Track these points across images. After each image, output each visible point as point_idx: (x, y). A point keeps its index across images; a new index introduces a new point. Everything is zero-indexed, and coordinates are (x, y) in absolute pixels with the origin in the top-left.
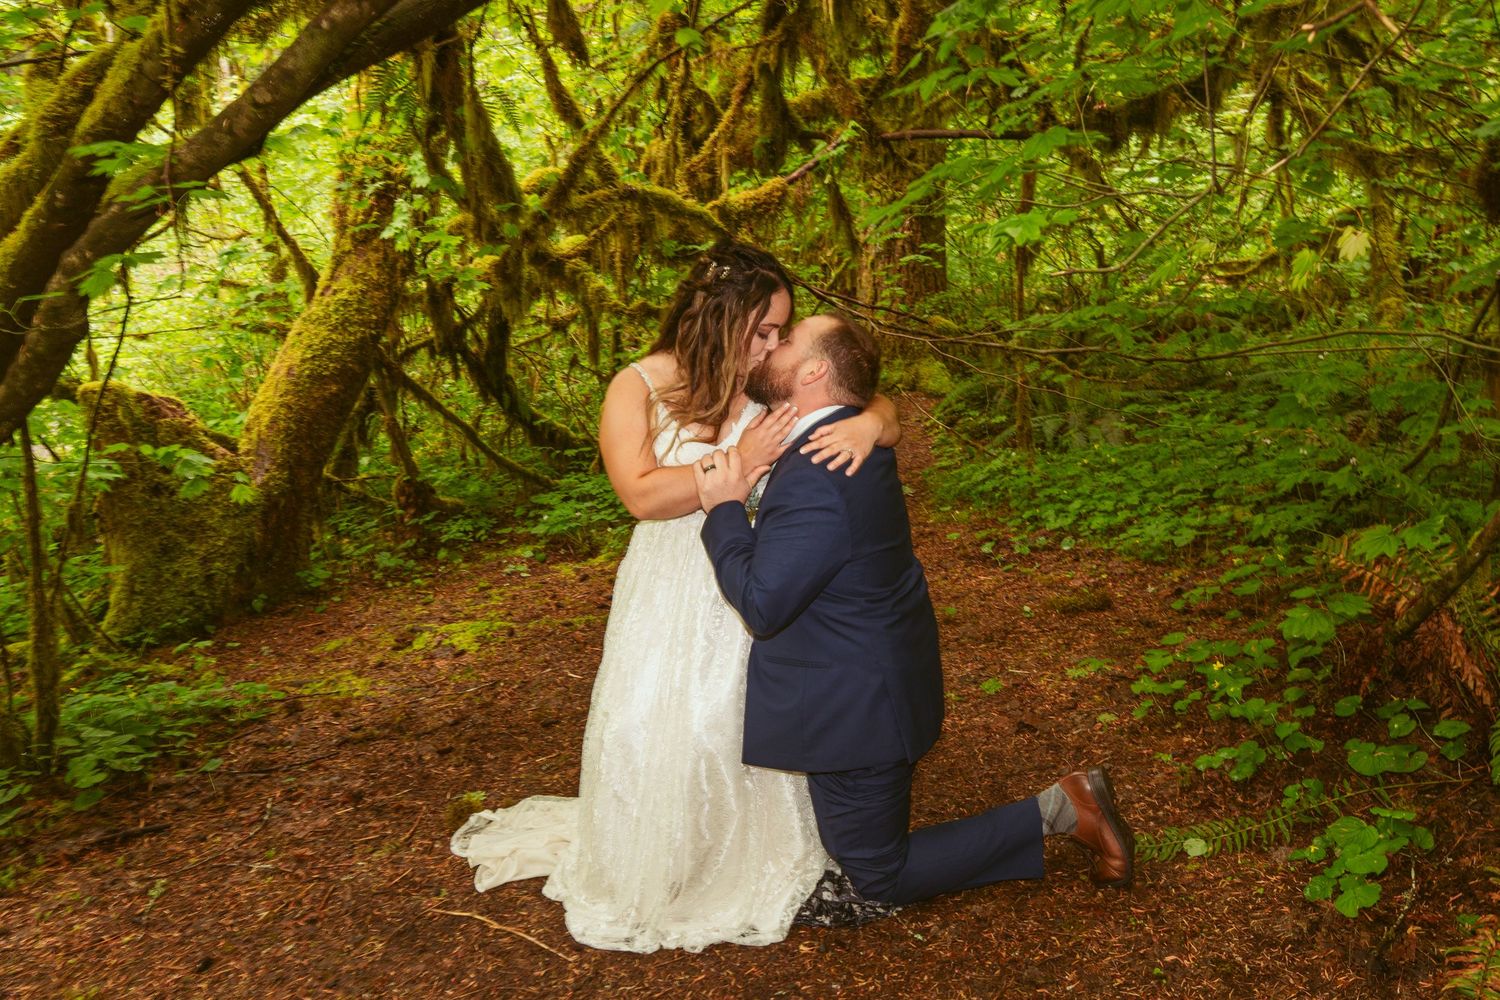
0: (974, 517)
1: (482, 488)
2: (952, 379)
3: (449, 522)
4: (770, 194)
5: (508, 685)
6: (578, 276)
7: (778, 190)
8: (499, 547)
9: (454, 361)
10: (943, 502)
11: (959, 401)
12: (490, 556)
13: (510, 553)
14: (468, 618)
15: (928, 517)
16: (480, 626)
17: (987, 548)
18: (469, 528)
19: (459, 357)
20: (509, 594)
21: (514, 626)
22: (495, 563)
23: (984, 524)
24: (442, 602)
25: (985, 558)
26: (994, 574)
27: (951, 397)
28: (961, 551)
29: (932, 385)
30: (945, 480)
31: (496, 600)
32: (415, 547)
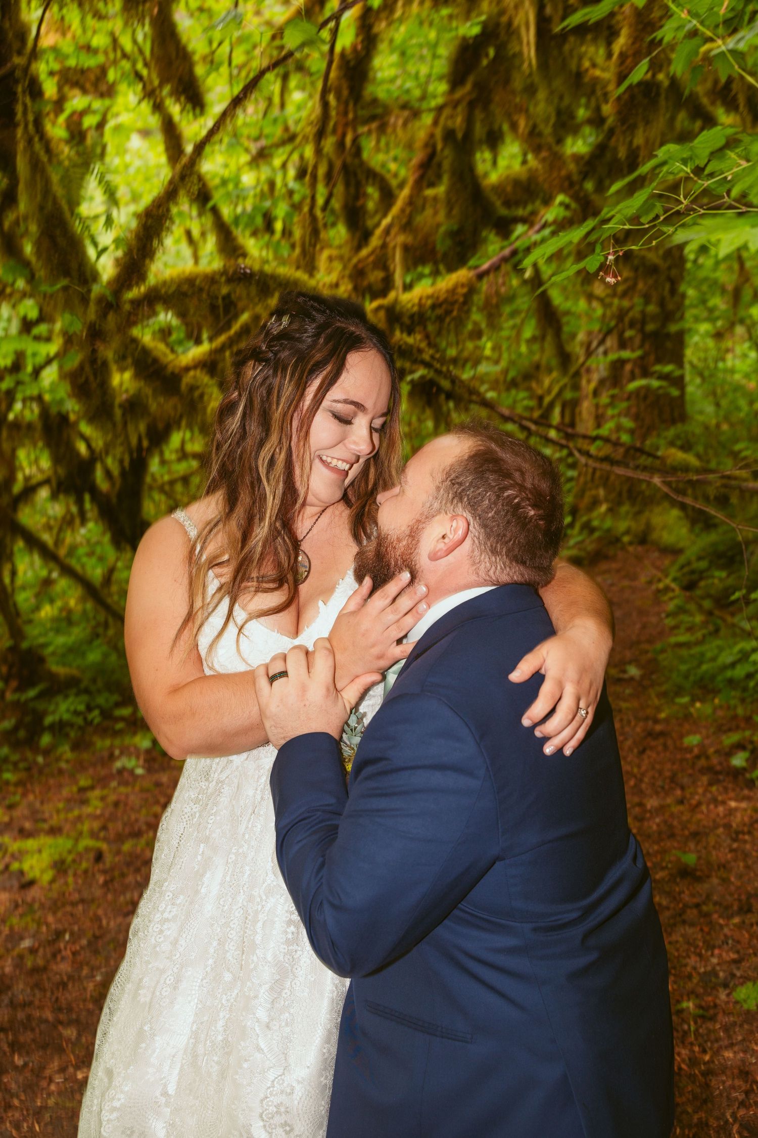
0: (720, 713)
1: (105, 656)
2: (691, 530)
3: (59, 698)
4: (453, 291)
5: (75, 937)
6: (197, 394)
7: (463, 285)
8: (116, 734)
9: (80, 502)
10: (679, 691)
11: (700, 558)
12: (102, 744)
13: (127, 740)
14: (54, 831)
15: (659, 709)
16: (63, 844)
17: (739, 760)
18: (81, 708)
19: (87, 497)
20: (112, 798)
21: (104, 846)
22: (106, 754)
23: (733, 723)
24: (30, 806)
25: (737, 773)
26: (748, 798)
27: (691, 552)
28: (702, 762)
29: (667, 538)
30: (682, 660)
31: (95, 806)
32: (16, 728)
